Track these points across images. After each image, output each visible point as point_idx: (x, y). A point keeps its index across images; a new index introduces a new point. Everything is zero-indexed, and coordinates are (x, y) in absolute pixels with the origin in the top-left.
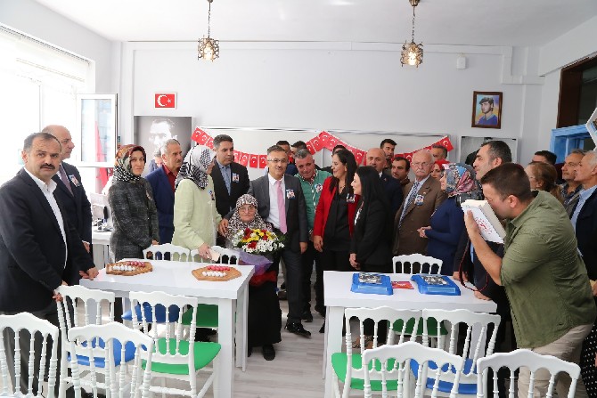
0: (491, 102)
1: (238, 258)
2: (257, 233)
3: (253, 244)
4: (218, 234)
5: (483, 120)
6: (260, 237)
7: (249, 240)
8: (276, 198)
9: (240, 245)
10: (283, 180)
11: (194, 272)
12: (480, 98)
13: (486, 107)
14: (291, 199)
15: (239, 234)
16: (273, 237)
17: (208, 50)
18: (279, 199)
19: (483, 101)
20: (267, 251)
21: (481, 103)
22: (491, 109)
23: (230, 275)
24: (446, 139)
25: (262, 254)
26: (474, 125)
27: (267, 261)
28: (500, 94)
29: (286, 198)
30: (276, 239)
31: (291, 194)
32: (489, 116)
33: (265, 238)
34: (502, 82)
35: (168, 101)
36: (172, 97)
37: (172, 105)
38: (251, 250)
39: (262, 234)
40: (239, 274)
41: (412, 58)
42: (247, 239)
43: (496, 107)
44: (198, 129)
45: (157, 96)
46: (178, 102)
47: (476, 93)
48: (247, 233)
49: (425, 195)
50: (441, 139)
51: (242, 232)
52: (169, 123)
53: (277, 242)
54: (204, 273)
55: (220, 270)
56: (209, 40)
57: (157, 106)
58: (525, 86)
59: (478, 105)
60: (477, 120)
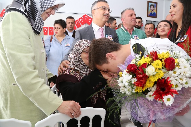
0: (154, 6)
13: (152, 8)
19: (151, 6)
21: (150, 6)
22: (154, 10)
26: (148, 16)
28: (157, 3)
32: (153, 12)
43: (155, 9)
47: (148, 2)
59: (149, 7)
60: (149, 14)
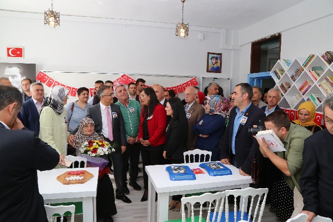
1: (85, 161)
2: (97, 143)
3: (95, 150)
4: (69, 146)
5: (213, 68)
6: (99, 146)
7: (92, 148)
8: (106, 118)
9: (86, 152)
10: (109, 106)
11: (59, 178)
12: (211, 56)
13: (214, 61)
14: (115, 118)
15: (85, 144)
16: (107, 145)
17: (52, 19)
18: (108, 119)
20: (105, 155)
21: (211, 59)
22: (216, 63)
23: (86, 177)
24: (195, 79)
25: (101, 156)
26: (208, 71)
27: (104, 161)
28: (220, 54)
29: (112, 117)
30: (110, 145)
31: (115, 115)
32: (215, 66)
33: (103, 146)
34: (221, 47)
35: (18, 52)
36: (20, 50)
37: (20, 55)
38: (94, 155)
39: (100, 144)
40: (92, 176)
41: (182, 32)
42: (90, 147)
43: (219, 61)
44: (40, 72)
45: (8, 49)
46: (26, 53)
47: (209, 53)
48: (91, 143)
49: (191, 114)
50: (191, 79)
51: (87, 143)
52: (19, 68)
53: (110, 148)
54: (67, 179)
55: (78, 174)
56: (52, 12)
57: (9, 55)
58: (232, 51)
59: (210, 61)
60: (210, 69)
